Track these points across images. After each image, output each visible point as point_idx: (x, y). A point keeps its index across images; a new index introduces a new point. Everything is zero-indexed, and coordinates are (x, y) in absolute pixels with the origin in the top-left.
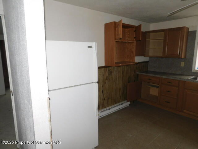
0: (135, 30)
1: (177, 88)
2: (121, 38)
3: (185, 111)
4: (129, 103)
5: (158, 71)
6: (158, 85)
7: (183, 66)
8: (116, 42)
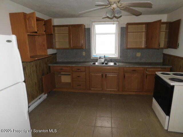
0: (44, 23)
1: (85, 73)
2: (36, 31)
3: (92, 89)
4: (46, 95)
5: (65, 61)
6: (70, 73)
7: (85, 55)
8: (28, 35)
